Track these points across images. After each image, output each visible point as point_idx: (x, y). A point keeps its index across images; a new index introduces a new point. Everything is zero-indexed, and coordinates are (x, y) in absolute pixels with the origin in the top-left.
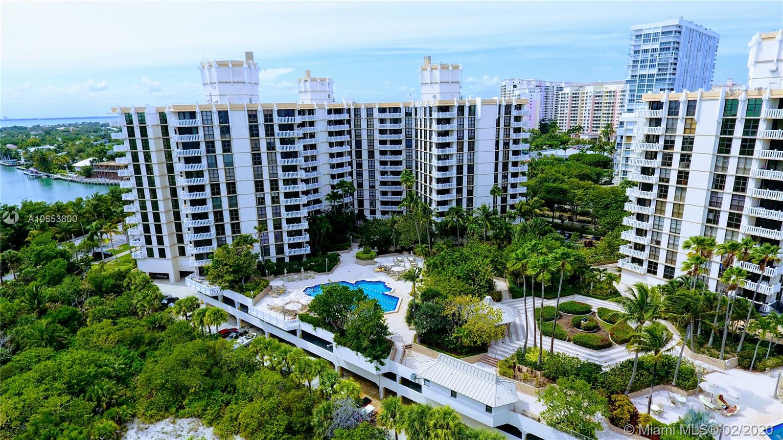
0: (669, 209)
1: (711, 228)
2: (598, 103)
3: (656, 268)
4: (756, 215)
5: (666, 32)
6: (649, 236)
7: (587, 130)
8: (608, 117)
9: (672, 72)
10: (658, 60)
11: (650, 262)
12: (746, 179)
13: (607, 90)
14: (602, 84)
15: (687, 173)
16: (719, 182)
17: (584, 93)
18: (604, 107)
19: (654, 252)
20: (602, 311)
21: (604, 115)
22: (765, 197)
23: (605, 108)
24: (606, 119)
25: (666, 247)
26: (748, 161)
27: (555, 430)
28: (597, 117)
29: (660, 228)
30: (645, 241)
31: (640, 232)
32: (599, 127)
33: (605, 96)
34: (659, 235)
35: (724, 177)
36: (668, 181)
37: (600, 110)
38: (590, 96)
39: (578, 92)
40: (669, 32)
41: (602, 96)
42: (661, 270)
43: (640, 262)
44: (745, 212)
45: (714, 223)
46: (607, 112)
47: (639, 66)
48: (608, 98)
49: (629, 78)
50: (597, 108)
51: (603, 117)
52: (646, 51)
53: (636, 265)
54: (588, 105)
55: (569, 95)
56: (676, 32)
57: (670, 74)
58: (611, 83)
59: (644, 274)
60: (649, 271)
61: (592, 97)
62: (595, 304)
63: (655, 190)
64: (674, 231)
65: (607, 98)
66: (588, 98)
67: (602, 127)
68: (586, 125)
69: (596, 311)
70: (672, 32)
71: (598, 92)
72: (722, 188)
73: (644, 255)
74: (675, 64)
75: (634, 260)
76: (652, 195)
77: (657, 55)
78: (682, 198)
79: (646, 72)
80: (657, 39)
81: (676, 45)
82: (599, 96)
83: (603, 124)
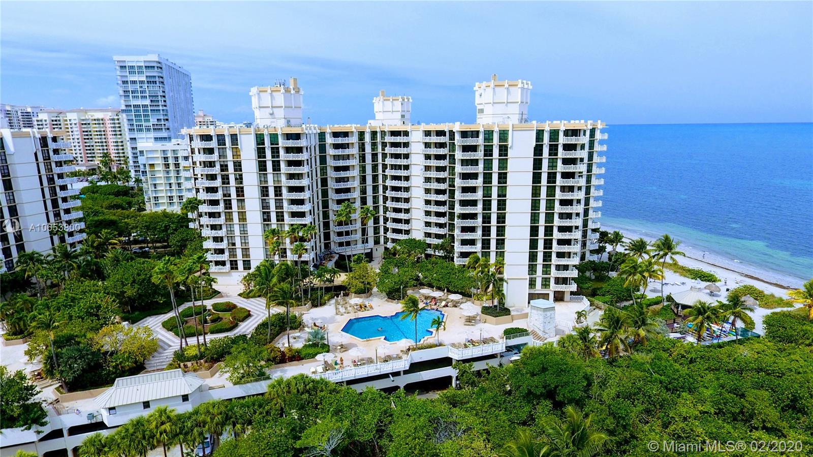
0: (235, 217)
1: (267, 225)
2: (87, 131)
3: (237, 264)
4: (291, 211)
5: (149, 67)
6: (225, 241)
7: (82, 161)
8: (103, 146)
9: (163, 103)
10: (147, 92)
11: (231, 261)
12: (280, 187)
13: (93, 118)
14: (86, 111)
15: (242, 188)
16: (264, 191)
17: (66, 120)
18: (95, 135)
19: (233, 253)
20: (215, 306)
21: (98, 144)
22: (293, 198)
23: (96, 137)
24: (101, 148)
25: (240, 246)
26: (279, 175)
27: (241, 386)
28: (89, 146)
29: (232, 232)
30: (224, 245)
31: (217, 239)
32: (95, 157)
33: (93, 124)
34: (233, 238)
35: (267, 187)
36: (230, 196)
37: (91, 139)
38: (75, 124)
39: (58, 118)
40: (151, 67)
41: (89, 124)
42: (240, 265)
43: (223, 263)
44: (285, 209)
45: (268, 221)
46: (100, 141)
47: (131, 96)
48: (97, 126)
49: (124, 108)
50: (87, 137)
51: (97, 146)
52: (134, 82)
53: (220, 267)
54: (75, 133)
55: (48, 122)
56: (157, 67)
57: (162, 106)
58: (96, 111)
59: (229, 272)
60: (232, 268)
61: (78, 125)
62: (209, 304)
63: (222, 204)
64: (243, 232)
65: (95, 126)
66: (73, 125)
67: (99, 157)
68: (79, 155)
69: (211, 308)
70: (154, 67)
71: (83, 120)
72: (267, 195)
73: (225, 257)
74: (164, 97)
75: (217, 263)
76: (221, 208)
77: (146, 87)
78: (243, 207)
79: (140, 102)
80: (142, 72)
81: (161, 80)
82: (85, 124)
83: (98, 153)
